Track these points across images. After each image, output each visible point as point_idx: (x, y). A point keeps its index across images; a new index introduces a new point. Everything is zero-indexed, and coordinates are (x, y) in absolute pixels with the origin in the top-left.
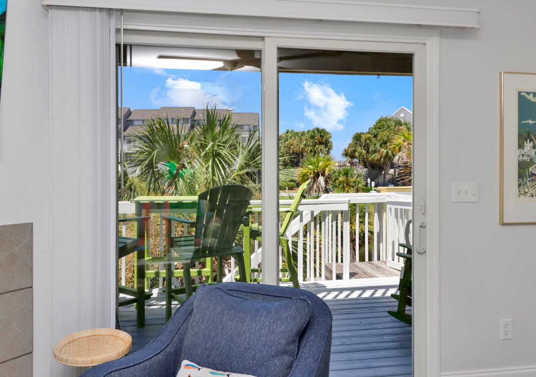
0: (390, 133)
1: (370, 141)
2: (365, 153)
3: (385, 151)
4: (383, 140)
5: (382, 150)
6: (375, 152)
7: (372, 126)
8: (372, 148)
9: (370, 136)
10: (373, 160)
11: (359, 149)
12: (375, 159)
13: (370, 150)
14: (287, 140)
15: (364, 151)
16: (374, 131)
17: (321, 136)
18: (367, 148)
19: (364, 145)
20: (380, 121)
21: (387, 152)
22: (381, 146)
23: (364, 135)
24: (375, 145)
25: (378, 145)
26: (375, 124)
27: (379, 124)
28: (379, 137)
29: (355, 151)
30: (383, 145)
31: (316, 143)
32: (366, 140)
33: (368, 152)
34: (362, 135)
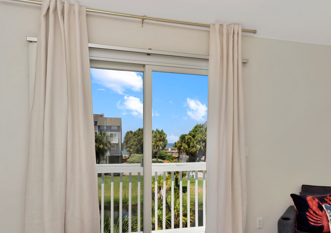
0: (202, 136)
1: (191, 140)
2: (187, 148)
3: (199, 147)
4: (198, 140)
5: (198, 146)
6: (193, 147)
7: (192, 130)
8: (191, 144)
9: (190, 136)
10: (192, 152)
11: (184, 145)
12: (193, 151)
13: (190, 146)
14: (139, 135)
15: (186, 146)
16: (193, 133)
17: (160, 136)
18: (188, 144)
19: (186, 142)
20: (196, 127)
21: (200, 147)
22: (197, 143)
23: (187, 136)
24: (194, 142)
25: (195, 142)
26: (193, 129)
27: (196, 129)
28: (196, 138)
29: (181, 146)
30: (198, 143)
31: (157, 140)
32: (188, 139)
33: (189, 147)
34: (186, 136)
